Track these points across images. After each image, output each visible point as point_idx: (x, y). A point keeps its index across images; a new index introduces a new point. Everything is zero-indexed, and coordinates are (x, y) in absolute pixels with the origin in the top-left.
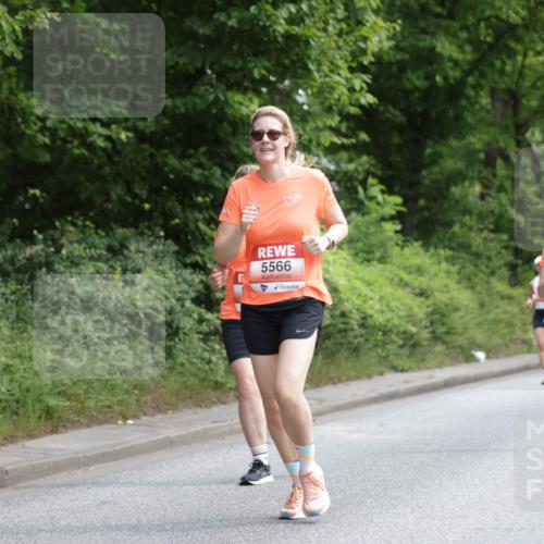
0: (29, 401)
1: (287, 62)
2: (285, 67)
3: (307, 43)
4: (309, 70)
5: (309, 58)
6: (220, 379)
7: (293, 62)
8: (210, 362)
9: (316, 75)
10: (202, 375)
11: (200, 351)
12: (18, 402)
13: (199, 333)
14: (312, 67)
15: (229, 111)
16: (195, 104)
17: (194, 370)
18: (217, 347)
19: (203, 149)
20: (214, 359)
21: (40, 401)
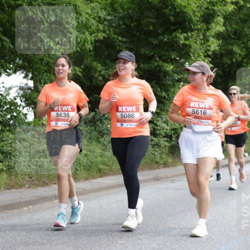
0: (93, 166)
1: (183, 53)
2: (182, 55)
3: (190, 46)
4: (191, 56)
5: (190, 52)
6: (158, 160)
7: (185, 53)
8: (154, 154)
9: (193, 58)
10: (152, 159)
11: (151, 151)
12: (89, 166)
13: (151, 144)
14: (191, 55)
15: (163, 69)
16: (151, 66)
17: (149, 157)
18: (157, 149)
19: (154, 82)
20: (156, 153)
21: (97, 166)
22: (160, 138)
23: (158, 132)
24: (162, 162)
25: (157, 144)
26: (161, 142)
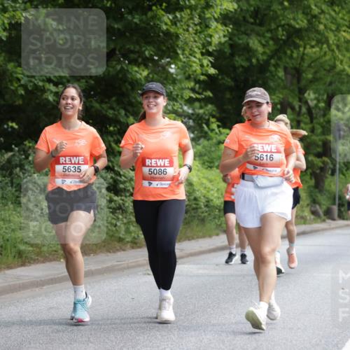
0: (9, 247)
1: (164, 48)
2: (163, 51)
3: (177, 37)
4: (177, 54)
5: (177, 46)
6: (121, 236)
7: (168, 48)
8: (116, 225)
9: (181, 56)
10: (111, 233)
11: (110, 219)
13: (110, 208)
14: (179, 52)
15: (129, 76)
18: (120, 217)
19: (114, 99)
20: (118, 224)
21: (15, 247)
22: (126, 196)
23: (122, 186)
24: (129, 239)
25: (120, 208)
26: (127, 204)
